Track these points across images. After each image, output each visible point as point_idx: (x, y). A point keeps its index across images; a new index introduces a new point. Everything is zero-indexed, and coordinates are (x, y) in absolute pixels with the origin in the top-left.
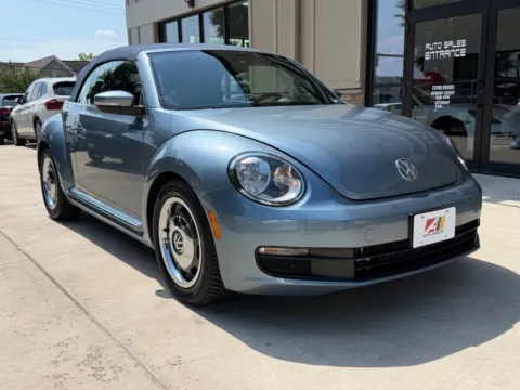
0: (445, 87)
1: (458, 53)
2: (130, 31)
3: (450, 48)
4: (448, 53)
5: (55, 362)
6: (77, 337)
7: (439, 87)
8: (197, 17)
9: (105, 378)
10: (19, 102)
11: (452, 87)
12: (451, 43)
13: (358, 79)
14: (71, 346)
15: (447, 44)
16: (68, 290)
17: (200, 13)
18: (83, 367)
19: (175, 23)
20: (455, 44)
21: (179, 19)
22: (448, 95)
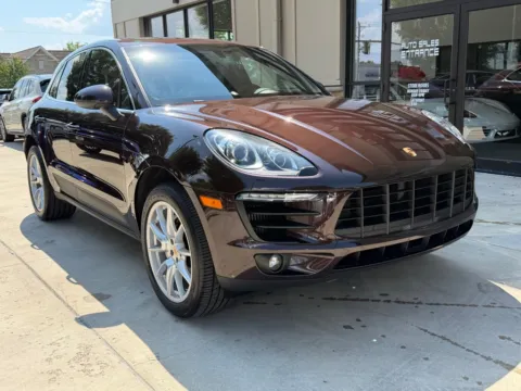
0: (420, 85)
1: (432, 52)
2: (115, 26)
3: (424, 47)
4: (422, 52)
5: (49, 360)
6: (68, 337)
7: (415, 85)
8: (181, 13)
9: (92, 373)
10: (6, 98)
11: (426, 85)
12: (425, 43)
13: (338, 77)
14: (63, 346)
15: (422, 43)
16: (59, 293)
17: (185, 9)
18: (73, 363)
19: (160, 19)
20: (429, 43)
21: (164, 14)
22: (423, 93)
